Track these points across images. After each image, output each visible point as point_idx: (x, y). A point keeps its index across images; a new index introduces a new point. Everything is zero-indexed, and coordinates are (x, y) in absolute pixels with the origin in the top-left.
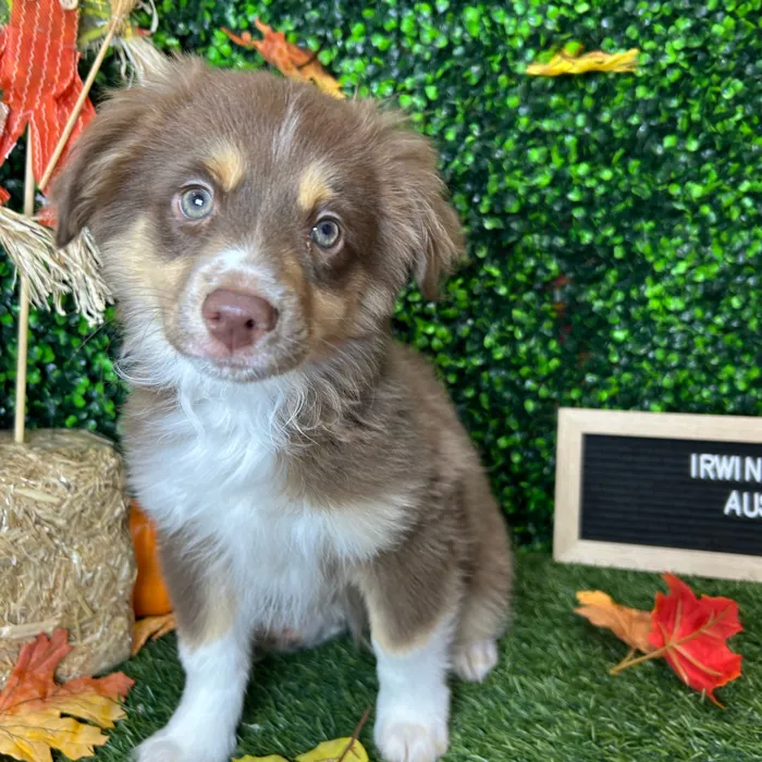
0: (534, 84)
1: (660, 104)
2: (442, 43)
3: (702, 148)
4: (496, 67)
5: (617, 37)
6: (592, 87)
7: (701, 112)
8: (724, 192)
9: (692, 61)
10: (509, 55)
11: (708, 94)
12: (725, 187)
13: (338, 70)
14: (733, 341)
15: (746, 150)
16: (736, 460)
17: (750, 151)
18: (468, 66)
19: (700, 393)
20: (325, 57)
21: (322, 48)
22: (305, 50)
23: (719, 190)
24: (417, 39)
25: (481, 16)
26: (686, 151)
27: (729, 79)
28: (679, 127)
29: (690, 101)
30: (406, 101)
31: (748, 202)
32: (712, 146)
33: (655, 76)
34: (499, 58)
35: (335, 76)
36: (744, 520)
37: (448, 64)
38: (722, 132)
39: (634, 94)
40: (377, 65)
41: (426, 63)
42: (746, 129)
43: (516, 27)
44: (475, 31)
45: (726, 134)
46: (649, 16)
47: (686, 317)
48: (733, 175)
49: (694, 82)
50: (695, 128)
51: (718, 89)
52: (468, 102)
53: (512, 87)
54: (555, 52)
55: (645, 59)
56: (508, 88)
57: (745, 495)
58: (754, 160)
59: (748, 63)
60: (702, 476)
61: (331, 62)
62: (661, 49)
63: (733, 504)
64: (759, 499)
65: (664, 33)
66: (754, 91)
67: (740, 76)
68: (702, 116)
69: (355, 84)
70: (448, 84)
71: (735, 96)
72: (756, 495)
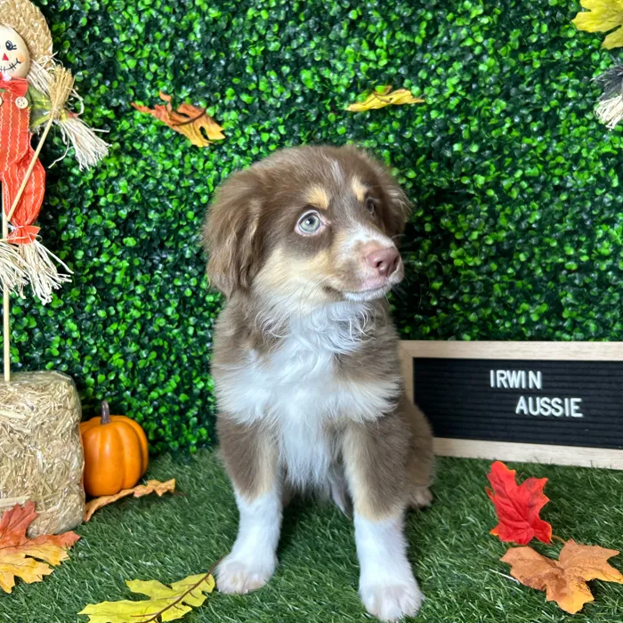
0: (355, 117)
1: (449, 122)
2: (287, 95)
3: (481, 150)
4: (328, 108)
5: (413, 78)
6: (399, 114)
7: (479, 125)
8: (504, 179)
9: (468, 90)
10: (336, 98)
11: (482, 112)
12: (503, 175)
13: (220, 120)
14: (524, 286)
15: (517, 148)
16: (522, 373)
17: (520, 148)
18: (308, 109)
19: (503, 324)
20: (210, 111)
21: (208, 105)
22: (198, 107)
23: (499, 179)
24: (271, 95)
25: (314, 74)
26: (470, 153)
27: (497, 100)
28: (464, 136)
29: (470, 118)
30: (265, 137)
31: (524, 184)
32: (490, 148)
33: (442, 103)
34: (329, 101)
35: (220, 123)
36: (531, 417)
37: (293, 110)
38: (496, 137)
39: (429, 117)
40: (245, 114)
41: (277, 110)
42: (515, 133)
43: (338, 80)
44: (310, 85)
45: (500, 138)
46: (434, 61)
47: (484, 269)
48: (508, 166)
49: (471, 104)
50: (475, 137)
51: (489, 108)
52: (307, 133)
53: (341, 120)
54: (369, 94)
55: (434, 91)
56: (337, 121)
57: (530, 399)
58: (523, 155)
59: (513, 86)
60: (499, 385)
61: (215, 114)
62: (443, 84)
63: (521, 406)
64: (541, 401)
65: (444, 74)
66: (518, 107)
67: (507, 97)
68: (480, 128)
69: (233, 127)
70: (294, 124)
71: (503, 111)
72: (538, 399)
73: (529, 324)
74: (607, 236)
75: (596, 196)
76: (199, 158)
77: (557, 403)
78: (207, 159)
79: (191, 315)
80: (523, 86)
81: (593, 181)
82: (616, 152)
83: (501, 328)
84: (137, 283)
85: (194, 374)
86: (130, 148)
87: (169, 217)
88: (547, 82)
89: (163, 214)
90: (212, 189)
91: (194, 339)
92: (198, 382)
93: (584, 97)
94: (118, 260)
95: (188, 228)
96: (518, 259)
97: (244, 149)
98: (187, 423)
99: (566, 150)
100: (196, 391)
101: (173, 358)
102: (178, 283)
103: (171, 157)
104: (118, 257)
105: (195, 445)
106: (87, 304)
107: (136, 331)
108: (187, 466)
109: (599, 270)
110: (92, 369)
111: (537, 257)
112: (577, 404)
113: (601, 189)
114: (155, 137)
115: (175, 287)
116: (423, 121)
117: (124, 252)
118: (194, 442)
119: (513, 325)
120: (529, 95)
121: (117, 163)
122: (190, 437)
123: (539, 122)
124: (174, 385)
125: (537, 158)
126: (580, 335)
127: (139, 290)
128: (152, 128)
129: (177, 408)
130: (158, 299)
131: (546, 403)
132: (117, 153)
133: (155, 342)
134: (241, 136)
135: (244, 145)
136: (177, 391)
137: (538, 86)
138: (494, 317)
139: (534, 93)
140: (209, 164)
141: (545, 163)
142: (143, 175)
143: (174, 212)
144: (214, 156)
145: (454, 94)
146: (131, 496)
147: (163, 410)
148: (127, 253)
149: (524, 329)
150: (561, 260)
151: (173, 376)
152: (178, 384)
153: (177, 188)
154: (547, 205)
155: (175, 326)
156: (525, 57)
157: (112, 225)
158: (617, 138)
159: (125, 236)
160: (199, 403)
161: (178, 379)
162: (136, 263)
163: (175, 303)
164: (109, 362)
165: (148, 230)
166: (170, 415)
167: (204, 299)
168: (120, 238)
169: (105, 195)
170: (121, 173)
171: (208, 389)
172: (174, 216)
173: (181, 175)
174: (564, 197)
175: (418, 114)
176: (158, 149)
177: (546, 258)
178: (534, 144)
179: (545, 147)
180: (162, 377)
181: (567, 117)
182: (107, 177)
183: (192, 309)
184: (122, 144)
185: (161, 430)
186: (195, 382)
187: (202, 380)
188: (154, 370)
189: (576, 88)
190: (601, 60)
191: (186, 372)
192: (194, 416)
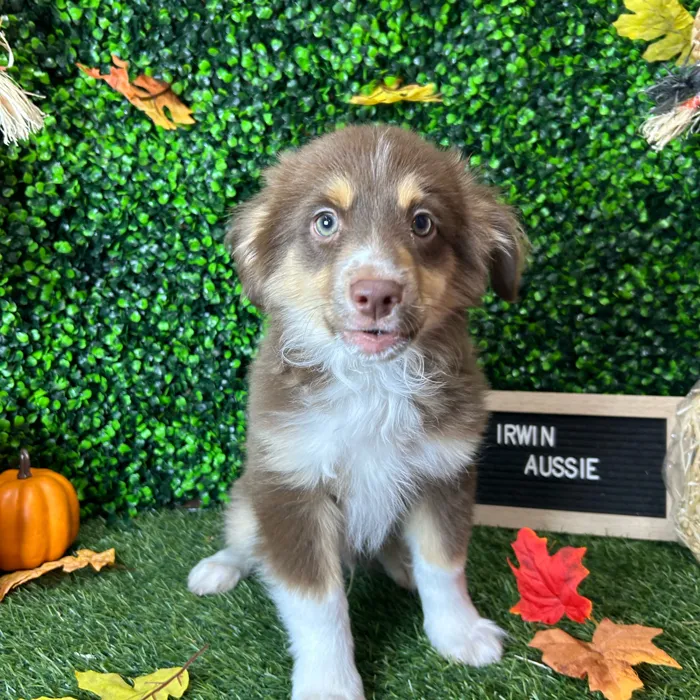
0: (358, 112)
1: (467, 130)
2: (277, 76)
3: (503, 166)
4: (326, 98)
5: (429, 72)
6: (410, 114)
7: (501, 136)
8: (525, 203)
9: (492, 94)
10: (336, 87)
11: (506, 122)
12: (524, 199)
13: (189, 99)
14: (537, 329)
15: (541, 168)
16: (533, 428)
17: (545, 168)
18: (301, 97)
19: (511, 373)
20: (177, 88)
21: (175, 80)
22: (161, 81)
23: (519, 202)
24: (256, 74)
25: (311, 54)
26: (489, 169)
27: (523, 108)
28: (483, 149)
29: (492, 127)
30: (246, 126)
31: (545, 212)
32: (512, 164)
33: (461, 105)
34: (328, 89)
35: (188, 104)
36: (542, 479)
37: (283, 95)
38: (520, 153)
39: (444, 121)
40: (221, 95)
41: (264, 94)
42: (540, 150)
43: (341, 64)
44: (306, 67)
45: (524, 155)
46: (455, 55)
47: (495, 308)
48: (531, 189)
49: (494, 111)
50: (496, 150)
51: (514, 117)
52: (300, 127)
53: (340, 114)
54: (377, 85)
55: (452, 91)
56: (336, 115)
57: (541, 458)
58: (548, 176)
59: (541, 95)
60: (506, 442)
61: (183, 92)
62: (464, 83)
63: (531, 466)
64: (554, 461)
65: (466, 70)
66: (546, 119)
67: (534, 106)
68: (502, 139)
69: (204, 111)
70: (283, 112)
71: (530, 123)
72: (550, 458)
73: (540, 373)
74: (630, 278)
75: (622, 231)
76: (159, 146)
77: (571, 463)
78: (168, 148)
79: (138, 346)
80: (553, 96)
81: (619, 214)
82: (647, 182)
83: (508, 377)
84: (69, 302)
85: (139, 419)
86: (69, 126)
87: (116, 219)
88: (580, 93)
89: (107, 215)
90: (174, 186)
91: (142, 377)
92: (144, 430)
93: (617, 117)
94: (46, 270)
95: (139, 235)
96: (533, 298)
97: (218, 139)
98: (126, 480)
99: (593, 175)
100: (140, 442)
101: (111, 399)
102: (123, 303)
103: (122, 142)
104: (47, 266)
105: (136, 507)
106: (3, 324)
107: (65, 363)
108: (126, 533)
109: (618, 316)
110: (8, 408)
111: (553, 297)
112: (593, 464)
113: (628, 223)
114: (102, 114)
115: (119, 309)
116: (437, 126)
117: (54, 260)
118: (135, 503)
119: (521, 374)
120: (558, 106)
121: (51, 143)
122: (129, 497)
123: (567, 140)
124: (112, 433)
125: (563, 181)
126: (593, 388)
127: (71, 311)
128: (98, 102)
129: (114, 461)
130: (96, 323)
131: (559, 463)
132: (51, 130)
133: (90, 378)
134: (215, 123)
135: (219, 134)
136: (115, 441)
137: (569, 97)
138: (502, 364)
139: (563, 105)
140: (172, 155)
141: (570, 188)
142: (84, 162)
143: (124, 213)
144: (179, 145)
145: (476, 97)
146: (59, 570)
147: (95, 463)
148: (59, 261)
149: (533, 379)
150: (578, 302)
151: (110, 422)
152: (117, 432)
153: (127, 183)
154: (569, 237)
155: (116, 359)
156: (556, 62)
157: (42, 223)
158: (649, 167)
159: (57, 239)
160: (143, 455)
161: (118, 426)
162: (71, 274)
163: (117, 330)
164: (29, 401)
165: (87, 233)
166: (105, 470)
167: (155, 327)
168: (50, 242)
169: (33, 184)
170: (55, 156)
171: (155, 439)
172: (123, 217)
173: (135, 167)
174: (588, 230)
175: (431, 116)
176: (105, 130)
177: (563, 299)
178: (560, 166)
179: (570, 170)
180: (97, 422)
181: (598, 137)
182: (37, 160)
183: (139, 339)
184: (58, 119)
185: (93, 489)
186: (139, 429)
187: (148, 427)
188: (86, 413)
189: (610, 105)
190: (637, 75)
191: (128, 417)
192: (135, 472)
